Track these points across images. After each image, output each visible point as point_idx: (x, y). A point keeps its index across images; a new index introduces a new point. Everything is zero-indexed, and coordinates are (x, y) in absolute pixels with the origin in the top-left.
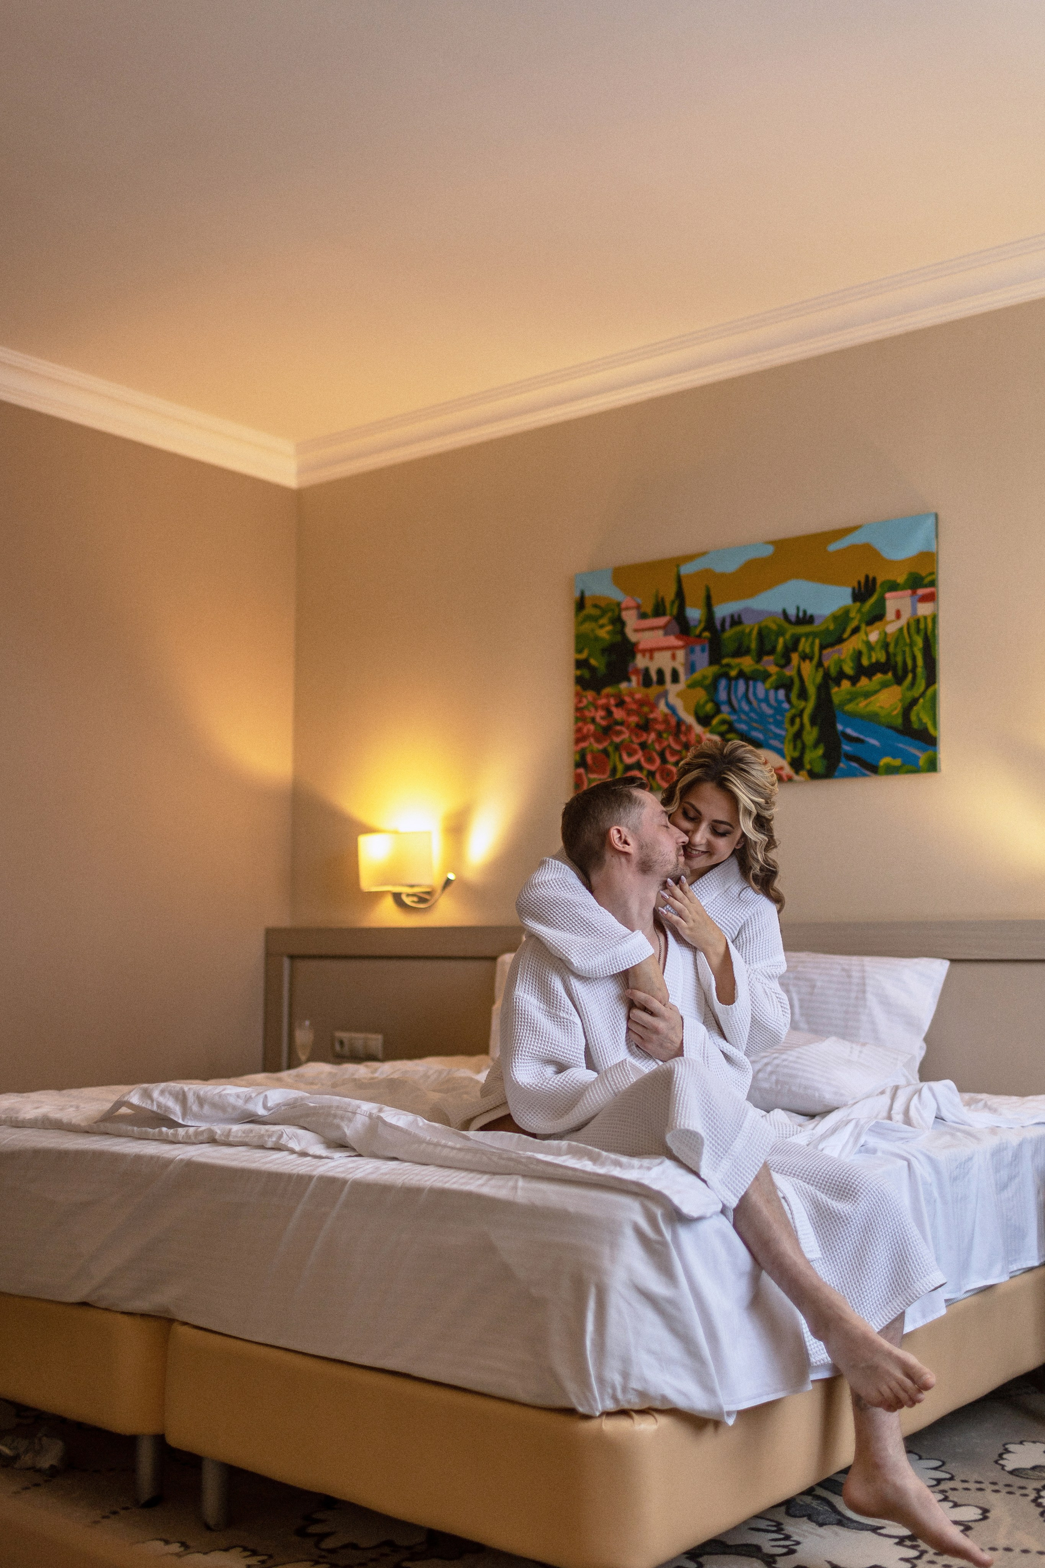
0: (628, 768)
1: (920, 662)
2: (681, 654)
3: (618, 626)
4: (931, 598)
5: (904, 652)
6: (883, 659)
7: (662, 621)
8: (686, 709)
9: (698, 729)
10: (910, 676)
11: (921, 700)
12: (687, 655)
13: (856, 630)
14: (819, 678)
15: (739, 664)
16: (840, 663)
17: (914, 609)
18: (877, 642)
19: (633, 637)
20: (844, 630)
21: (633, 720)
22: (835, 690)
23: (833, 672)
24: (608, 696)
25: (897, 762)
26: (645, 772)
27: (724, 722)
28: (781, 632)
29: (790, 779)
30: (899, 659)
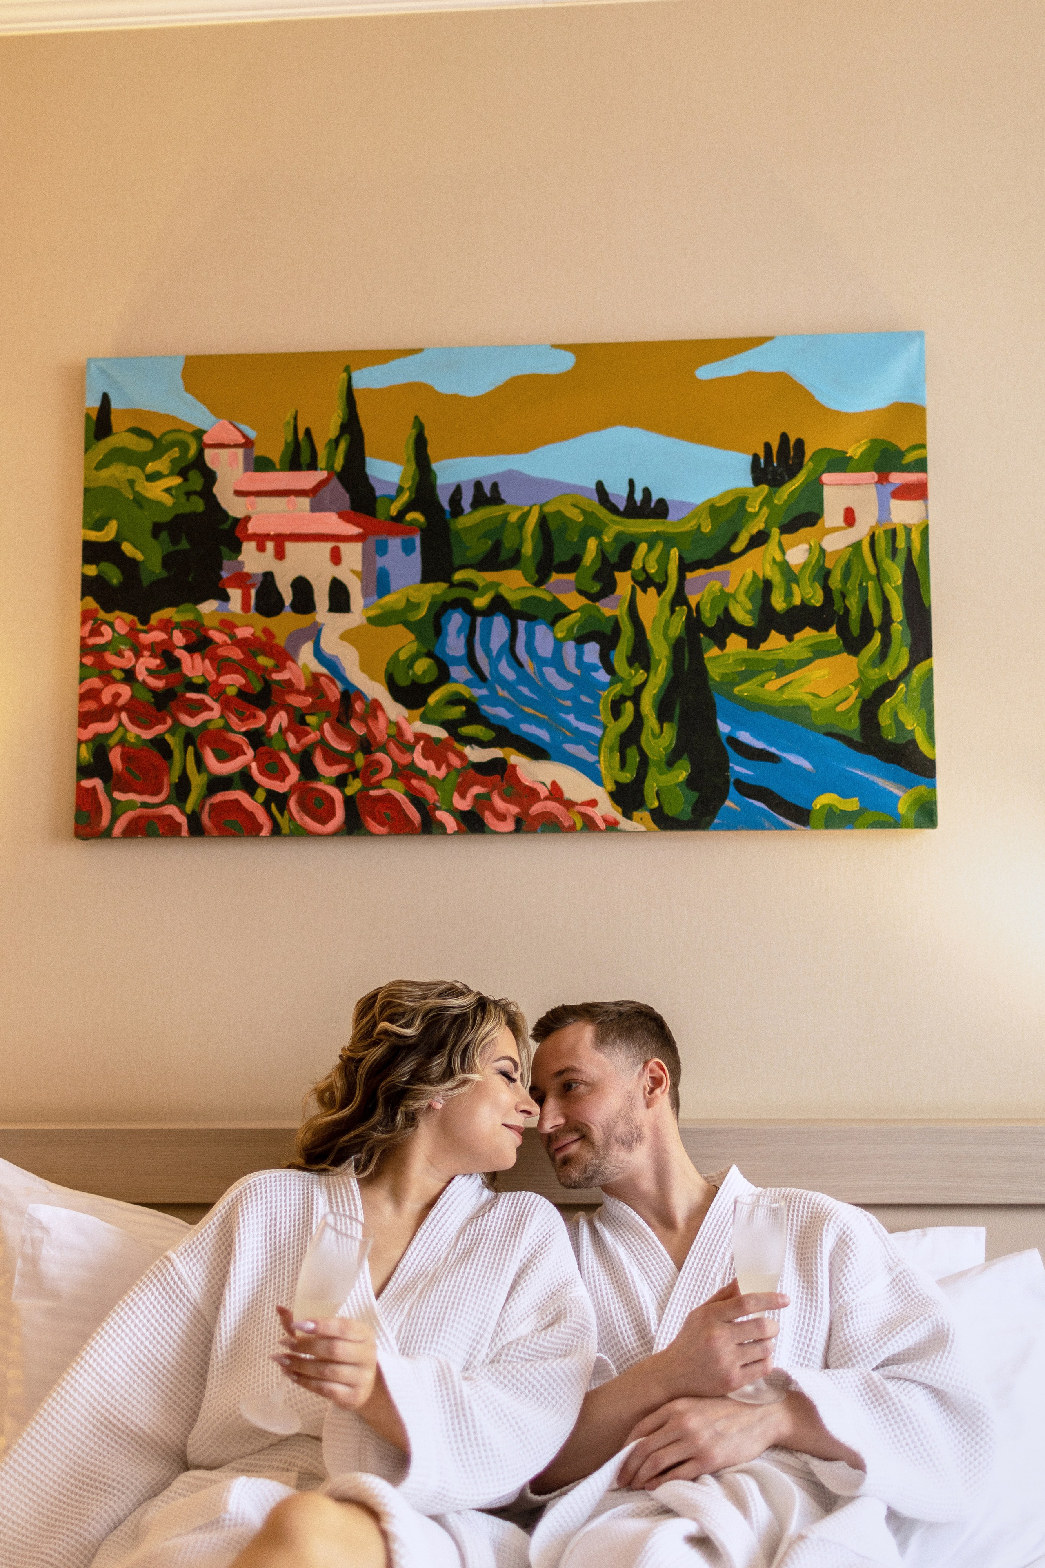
0: (217, 784)
1: (898, 611)
2: (353, 553)
3: (196, 481)
4: (918, 492)
5: (864, 591)
6: (817, 600)
7: (308, 479)
8: (365, 667)
9: (394, 711)
10: (877, 638)
11: (902, 686)
12: (366, 558)
13: (759, 540)
14: (677, 626)
15: (496, 585)
16: (724, 599)
17: (884, 510)
18: (804, 566)
19: (235, 507)
20: (734, 538)
21: (232, 682)
22: (712, 653)
23: (709, 617)
24: (167, 626)
25: (852, 804)
26: (261, 795)
27: (456, 700)
28: (592, 528)
29: (612, 826)
30: (853, 603)
